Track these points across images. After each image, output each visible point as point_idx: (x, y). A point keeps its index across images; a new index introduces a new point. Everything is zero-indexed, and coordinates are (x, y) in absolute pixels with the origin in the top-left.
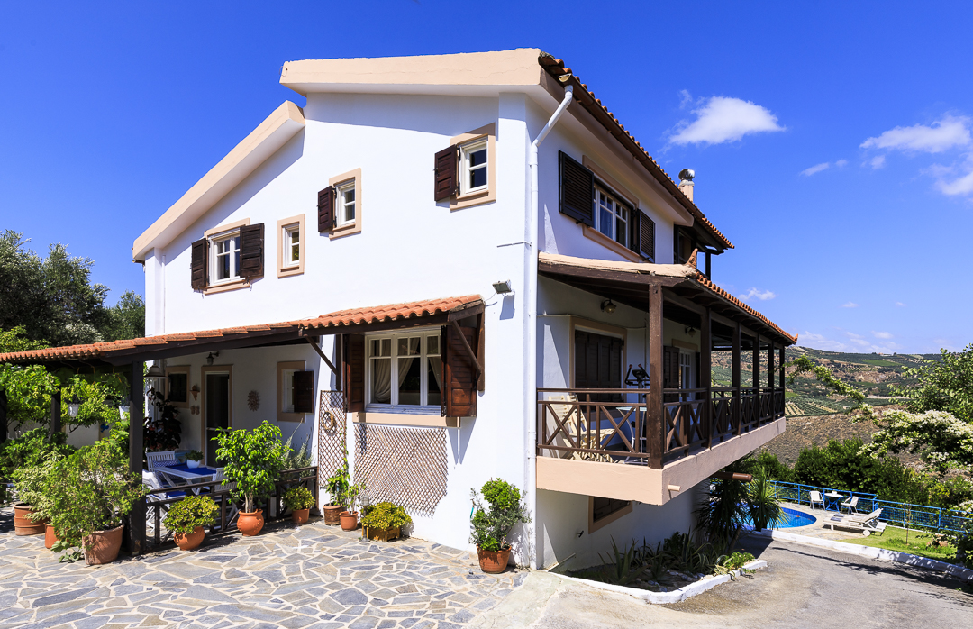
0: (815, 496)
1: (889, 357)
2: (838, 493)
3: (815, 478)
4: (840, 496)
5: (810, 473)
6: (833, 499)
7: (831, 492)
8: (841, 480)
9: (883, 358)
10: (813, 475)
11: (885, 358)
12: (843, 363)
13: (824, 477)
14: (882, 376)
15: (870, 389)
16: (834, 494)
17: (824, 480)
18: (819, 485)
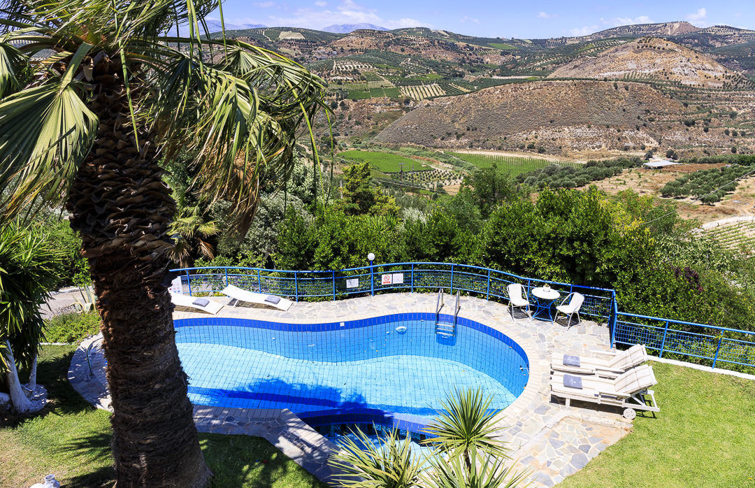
0: (515, 292)
1: (509, 42)
7: (541, 286)
9: (503, 42)
11: (506, 42)
12: (476, 47)
14: (503, 58)
15: (494, 71)
18: (521, 271)
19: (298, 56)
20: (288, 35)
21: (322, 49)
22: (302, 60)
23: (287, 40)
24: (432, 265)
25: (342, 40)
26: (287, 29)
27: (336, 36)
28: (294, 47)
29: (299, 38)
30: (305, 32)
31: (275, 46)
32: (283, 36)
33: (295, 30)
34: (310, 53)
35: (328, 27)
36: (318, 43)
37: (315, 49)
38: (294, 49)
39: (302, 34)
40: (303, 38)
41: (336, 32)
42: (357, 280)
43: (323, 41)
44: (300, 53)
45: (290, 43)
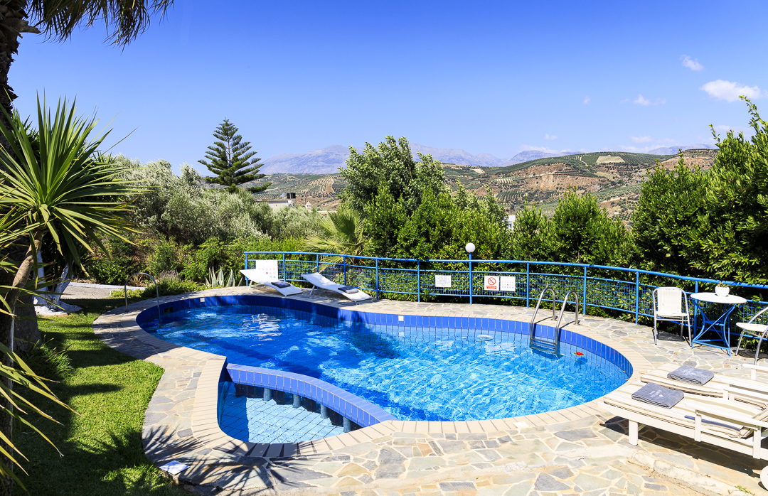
0: (669, 302)
2: (734, 291)
3: (675, 250)
4: (738, 300)
5: (662, 234)
6: (717, 310)
7: (712, 289)
8: (744, 253)
10: (668, 241)
13: (698, 247)
16: (722, 295)
17: (699, 254)
18: (684, 268)
19: (616, 179)
20: (606, 160)
21: (644, 172)
22: (619, 183)
23: (605, 164)
24: (556, 265)
25: (668, 161)
26: (606, 154)
27: (661, 158)
28: (612, 171)
29: (618, 162)
30: (625, 156)
31: (591, 170)
32: (600, 160)
33: (614, 154)
34: (630, 176)
35: (654, 150)
36: (639, 166)
37: (636, 172)
38: (612, 173)
39: (623, 157)
40: (622, 161)
41: (662, 154)
42: (449, 277)
43: (646, 164)
44: (618, 176)
45: (607, 167)
